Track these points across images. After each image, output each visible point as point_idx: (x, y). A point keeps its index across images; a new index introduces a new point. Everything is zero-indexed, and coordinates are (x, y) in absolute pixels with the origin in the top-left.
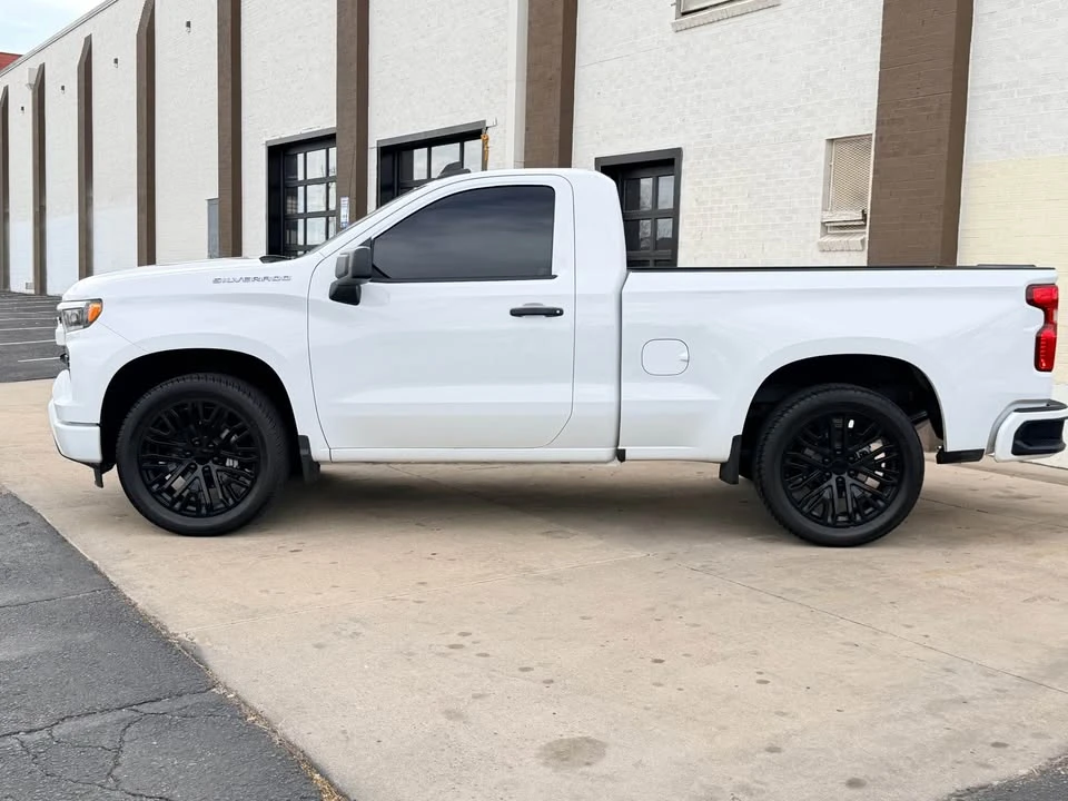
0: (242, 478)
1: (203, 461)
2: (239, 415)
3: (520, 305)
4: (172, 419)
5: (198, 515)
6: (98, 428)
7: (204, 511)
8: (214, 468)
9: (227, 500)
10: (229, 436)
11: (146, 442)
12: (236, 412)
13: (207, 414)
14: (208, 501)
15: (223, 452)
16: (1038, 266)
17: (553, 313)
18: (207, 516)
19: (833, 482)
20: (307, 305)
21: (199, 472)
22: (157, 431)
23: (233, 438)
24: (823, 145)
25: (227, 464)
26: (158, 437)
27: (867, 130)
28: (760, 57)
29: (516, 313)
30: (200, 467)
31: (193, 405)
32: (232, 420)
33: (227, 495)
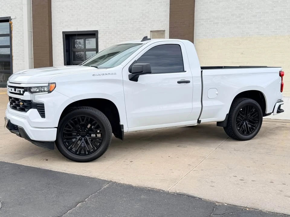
0: (97, 140)
1: (83, 136)
2: (94, 119)
3: (179, 80)
4: (71, 124)
5: (85, 154)
6: (56, 129)
7: (87, 153)
8: (88, 138)
9: (94, 148)
10: (91, 127)
11: (64, 133)
12: (93, 118)
13: (83, 120)
14: (88, 149)
15: (90, 132)
16: (268, 66)
17: (188, 82)
18: (88, 154)
19: (244, 124)
20: (123, 82)
21: (83, 140)
22: (67, 129)
23: (92, 127)
24: (149, 32)
25: (92, 136)
26: (67, 131)
27: (163, 28)
28: (125, 6)
29: (179, 82)
30: (83, 138)
31: (77, 118)
32: (91, 121)
33: (94, 146)
